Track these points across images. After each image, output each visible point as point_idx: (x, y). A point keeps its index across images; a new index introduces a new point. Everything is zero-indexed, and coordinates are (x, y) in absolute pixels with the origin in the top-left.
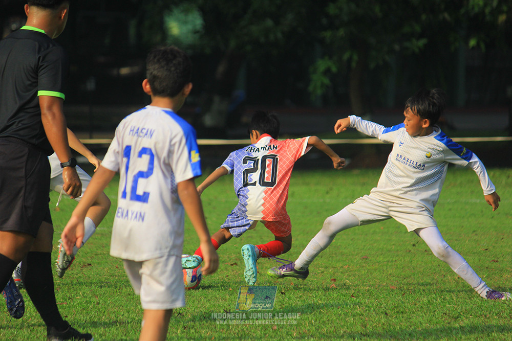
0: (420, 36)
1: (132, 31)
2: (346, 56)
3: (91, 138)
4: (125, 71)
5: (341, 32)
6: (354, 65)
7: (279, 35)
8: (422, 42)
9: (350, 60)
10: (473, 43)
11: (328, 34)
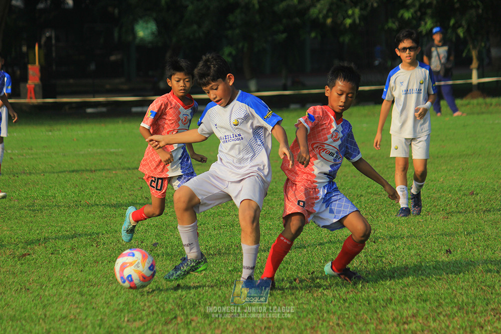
0: (283, 32)
1: (116, 35)
2: (240, 45)
3: (94, 97)
4: (113, 58)
5: (237, 31)
6: (245, 49)
7: (201, 34)
8: (284, 36)
9: (243, 47)
10: (313, 35)
11: (229, 32)
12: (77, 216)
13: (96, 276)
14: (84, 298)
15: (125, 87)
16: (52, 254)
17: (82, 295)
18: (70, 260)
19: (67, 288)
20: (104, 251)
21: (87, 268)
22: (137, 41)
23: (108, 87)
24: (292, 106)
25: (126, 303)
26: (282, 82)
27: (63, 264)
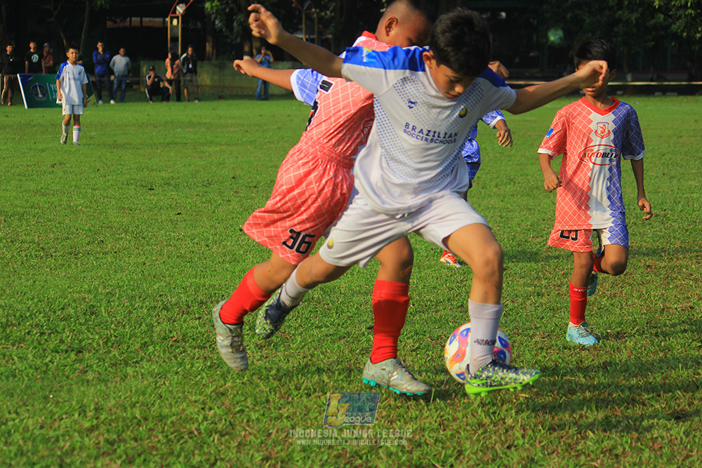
12: (501, 163)
13: (512, 205)
14: (503, 220)
15: (539, 75)
16: (482, 188)
17: (502, 218)
18: (495, 193)
19: (491, 212)
20: (518, 188)
21: (506, 200)
22: (549, 43)
23: (527, 74)
24: (656, 94)
25: (532, 225)
26: (651, 76)
27: (490, 196)
